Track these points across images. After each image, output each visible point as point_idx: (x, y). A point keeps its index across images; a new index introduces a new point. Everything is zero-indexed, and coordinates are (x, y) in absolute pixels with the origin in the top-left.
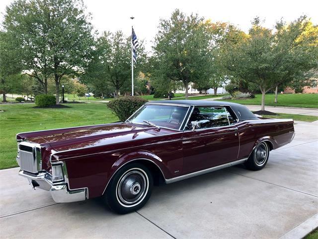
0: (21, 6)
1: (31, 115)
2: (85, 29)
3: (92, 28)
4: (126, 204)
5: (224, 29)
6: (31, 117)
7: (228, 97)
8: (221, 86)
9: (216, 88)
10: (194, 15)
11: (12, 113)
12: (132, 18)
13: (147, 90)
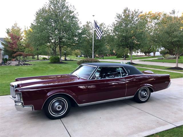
0: (44, 11)
1: (45, 67)
2: (74, 21)
3: (78, 20)
4: (53, 114)
5: (160, 16)
6: (44, 68)
7: (161, 57)
8: (158, 51)
9: (155, 52)
10: (136, 11)
11: (36, 66)
12: (94, 16)
13: (113, 53)
